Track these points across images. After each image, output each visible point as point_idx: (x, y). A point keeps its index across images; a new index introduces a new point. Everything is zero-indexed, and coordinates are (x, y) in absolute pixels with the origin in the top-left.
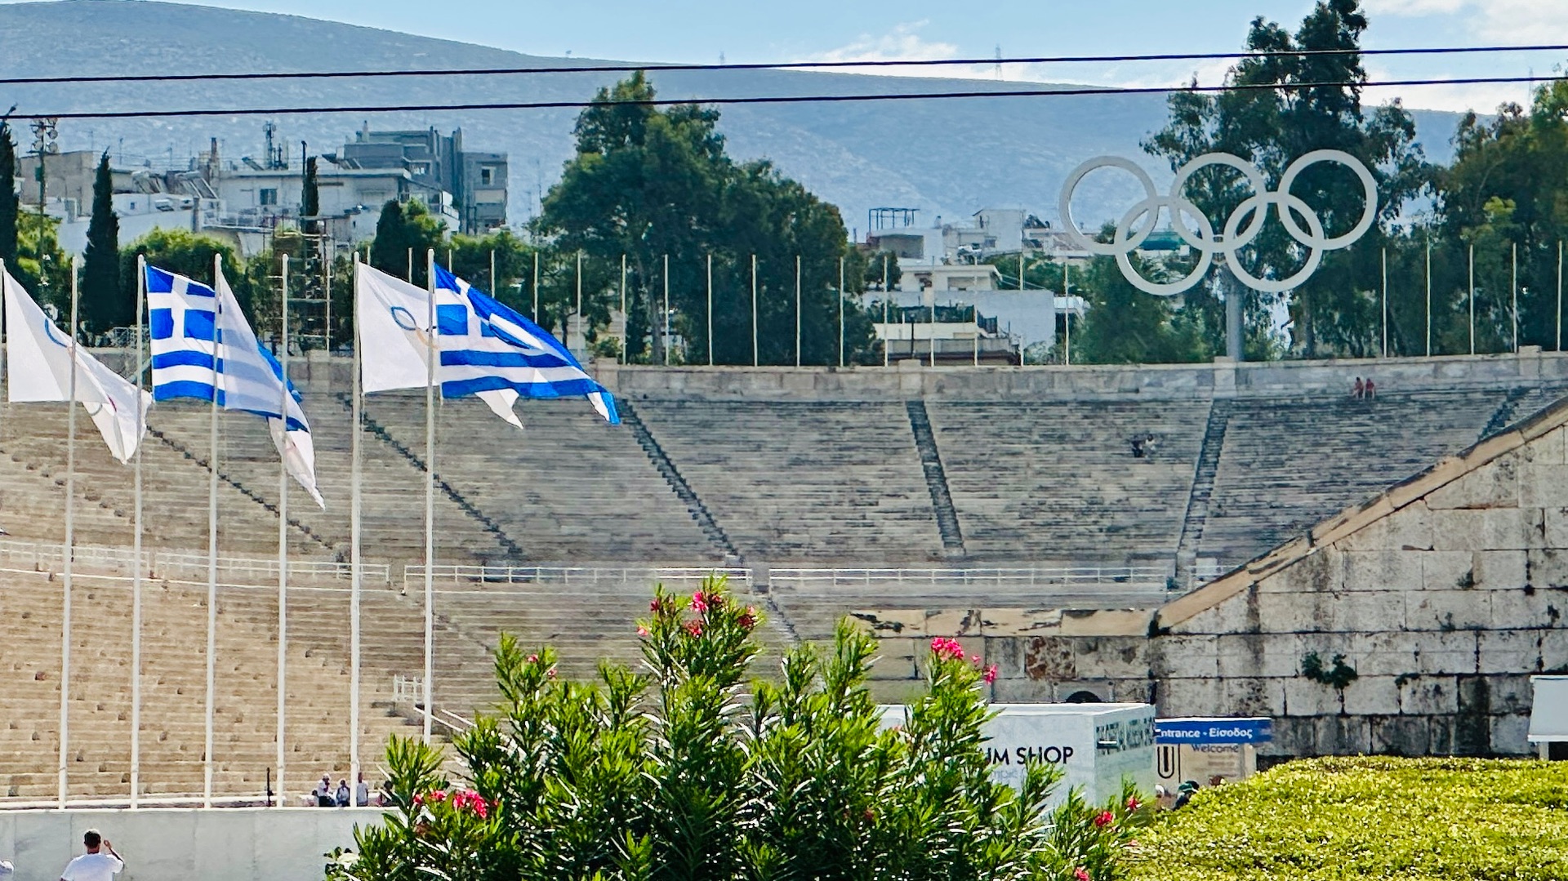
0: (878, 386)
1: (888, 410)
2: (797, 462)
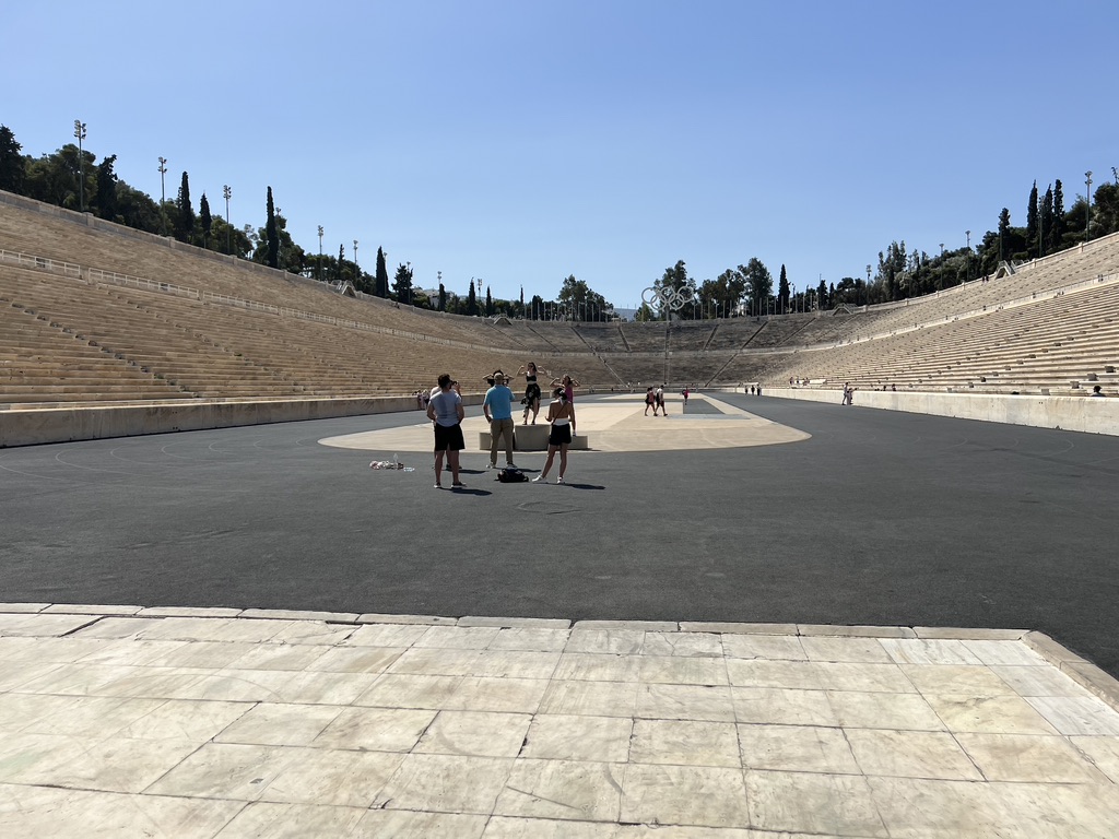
0: (612, 325)
1: (614, 328)
2: (601, 337)
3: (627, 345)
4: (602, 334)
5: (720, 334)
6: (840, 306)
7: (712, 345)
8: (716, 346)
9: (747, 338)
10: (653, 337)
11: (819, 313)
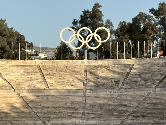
0: (32, 63)
1: (34, 67)
2: (21, 74)
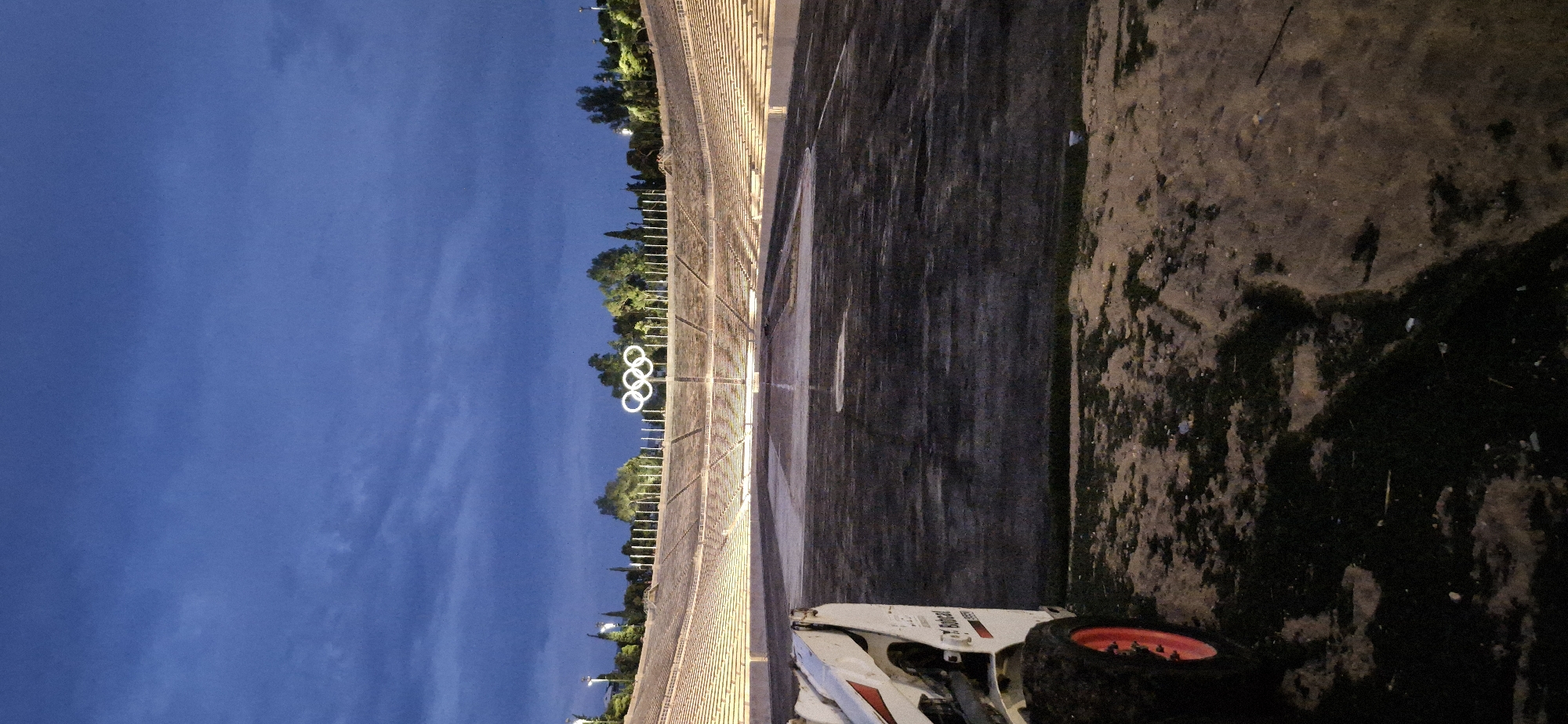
3: (694, 432)
4: (678, 465)
5: (688, 314)
6: (661, 166)
7: (700, 324)
8: (703, 319)
9: (695, 281)
10: (686, 399)
11: (669, 193)
